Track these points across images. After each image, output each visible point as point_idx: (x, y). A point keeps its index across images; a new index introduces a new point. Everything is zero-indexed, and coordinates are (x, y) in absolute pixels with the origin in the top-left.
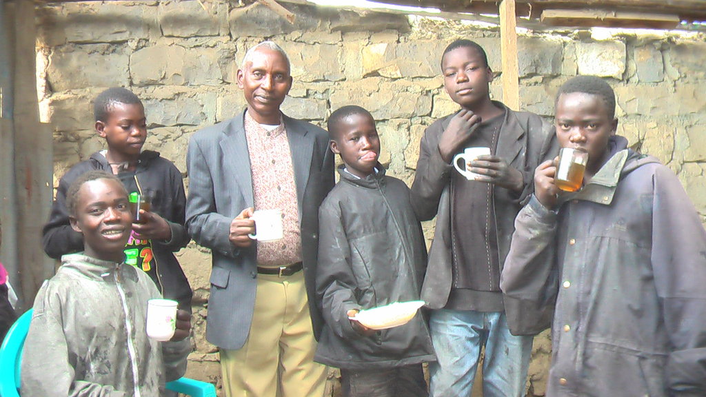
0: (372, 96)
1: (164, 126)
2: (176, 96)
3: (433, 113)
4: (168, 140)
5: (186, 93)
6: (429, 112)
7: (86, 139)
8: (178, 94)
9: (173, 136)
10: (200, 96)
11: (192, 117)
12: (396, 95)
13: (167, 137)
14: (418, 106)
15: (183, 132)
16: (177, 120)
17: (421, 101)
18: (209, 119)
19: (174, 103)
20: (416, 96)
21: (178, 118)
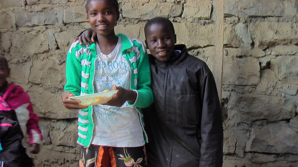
0: (145, 5)
1: (39, 26)
2: (44, 10)
3: (182, 15)
4: (40, 33)
5: (48, 8)
6: (179, 14)
7: (4, 33)
8: (45, 8)
9: (42, 30)
10: (55, 9)
11: (52, 20)
12: (159, 5)
13: (39, 31)
14: (172, 11)
15: (47, 28)
16: (44, 22)
17: (174, 8)
18: (59, 21)
19: (43, 13)
20: (171, 5)
21: (45, 21)
